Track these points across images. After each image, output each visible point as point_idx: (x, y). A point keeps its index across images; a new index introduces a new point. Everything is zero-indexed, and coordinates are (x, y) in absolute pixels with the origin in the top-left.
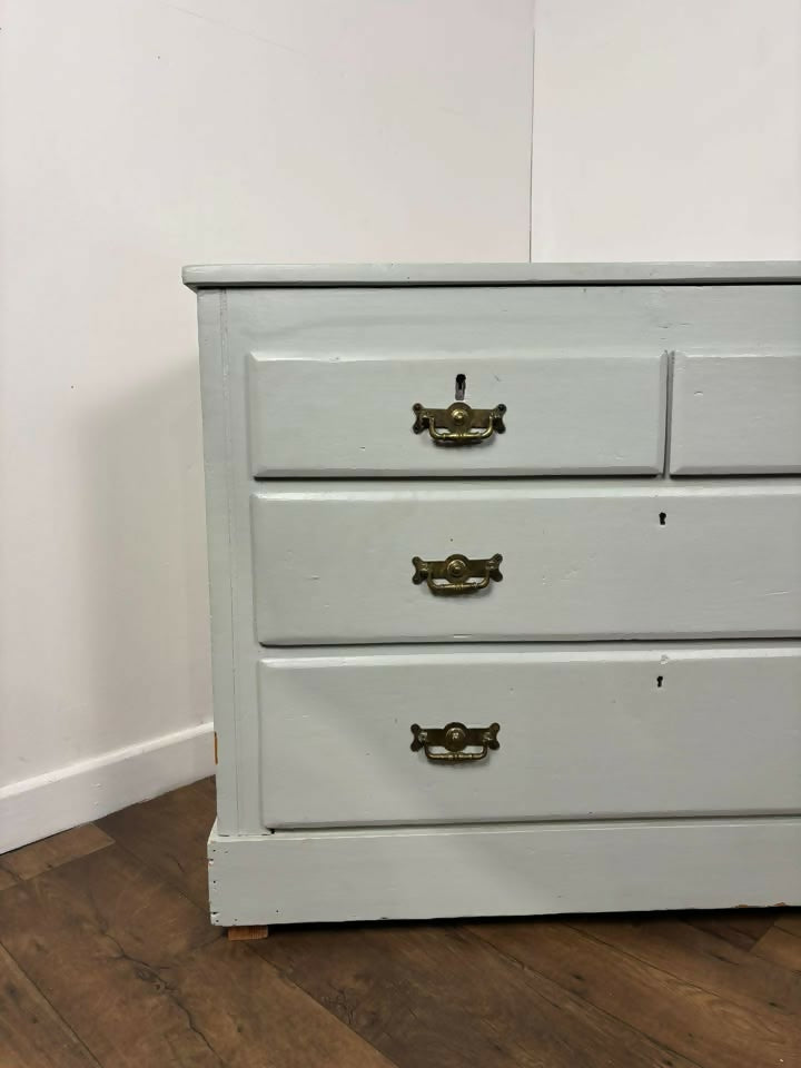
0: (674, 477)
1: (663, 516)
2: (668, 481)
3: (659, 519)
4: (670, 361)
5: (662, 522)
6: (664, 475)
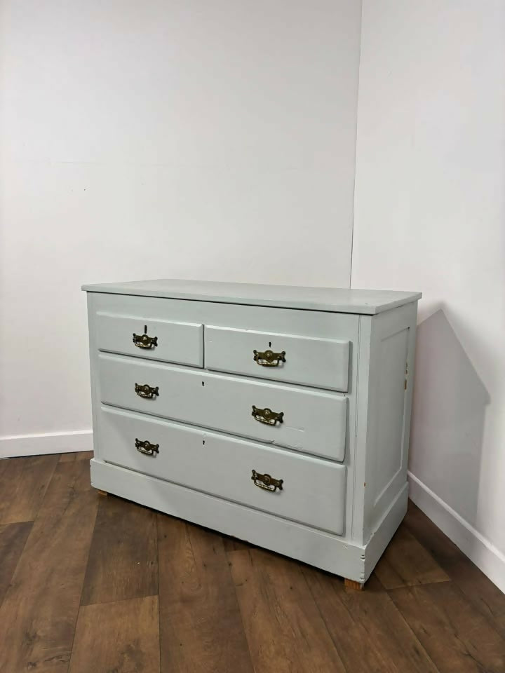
1: (203, 383)
4: (204, 328)
5: (203, 385)
6: (203, 368)
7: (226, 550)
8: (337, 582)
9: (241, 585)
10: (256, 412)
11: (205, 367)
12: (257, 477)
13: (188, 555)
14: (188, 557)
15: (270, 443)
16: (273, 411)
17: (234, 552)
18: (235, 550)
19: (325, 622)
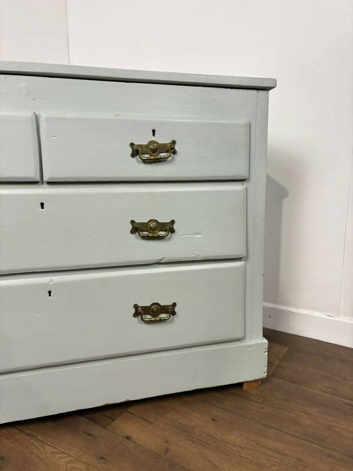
0: (49, 183)
1: (42, 205)
2: (46, 185)
3: (40, 206)
4: (37, 118)
5: (43, 208)
6: (42, 182)
7: (104, 427)
8: (235, 391)
9: (168, 450)
10: (136, 228)
11: (45, 179)
12: (140, 312)
13: (64, 461)
14: (68, 463)
15: (158, 263)
16: (160, 221)
17: (114, 424)
18: (113, 420)
19: (277, 429)
